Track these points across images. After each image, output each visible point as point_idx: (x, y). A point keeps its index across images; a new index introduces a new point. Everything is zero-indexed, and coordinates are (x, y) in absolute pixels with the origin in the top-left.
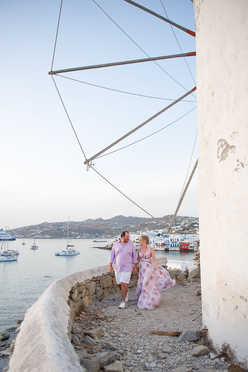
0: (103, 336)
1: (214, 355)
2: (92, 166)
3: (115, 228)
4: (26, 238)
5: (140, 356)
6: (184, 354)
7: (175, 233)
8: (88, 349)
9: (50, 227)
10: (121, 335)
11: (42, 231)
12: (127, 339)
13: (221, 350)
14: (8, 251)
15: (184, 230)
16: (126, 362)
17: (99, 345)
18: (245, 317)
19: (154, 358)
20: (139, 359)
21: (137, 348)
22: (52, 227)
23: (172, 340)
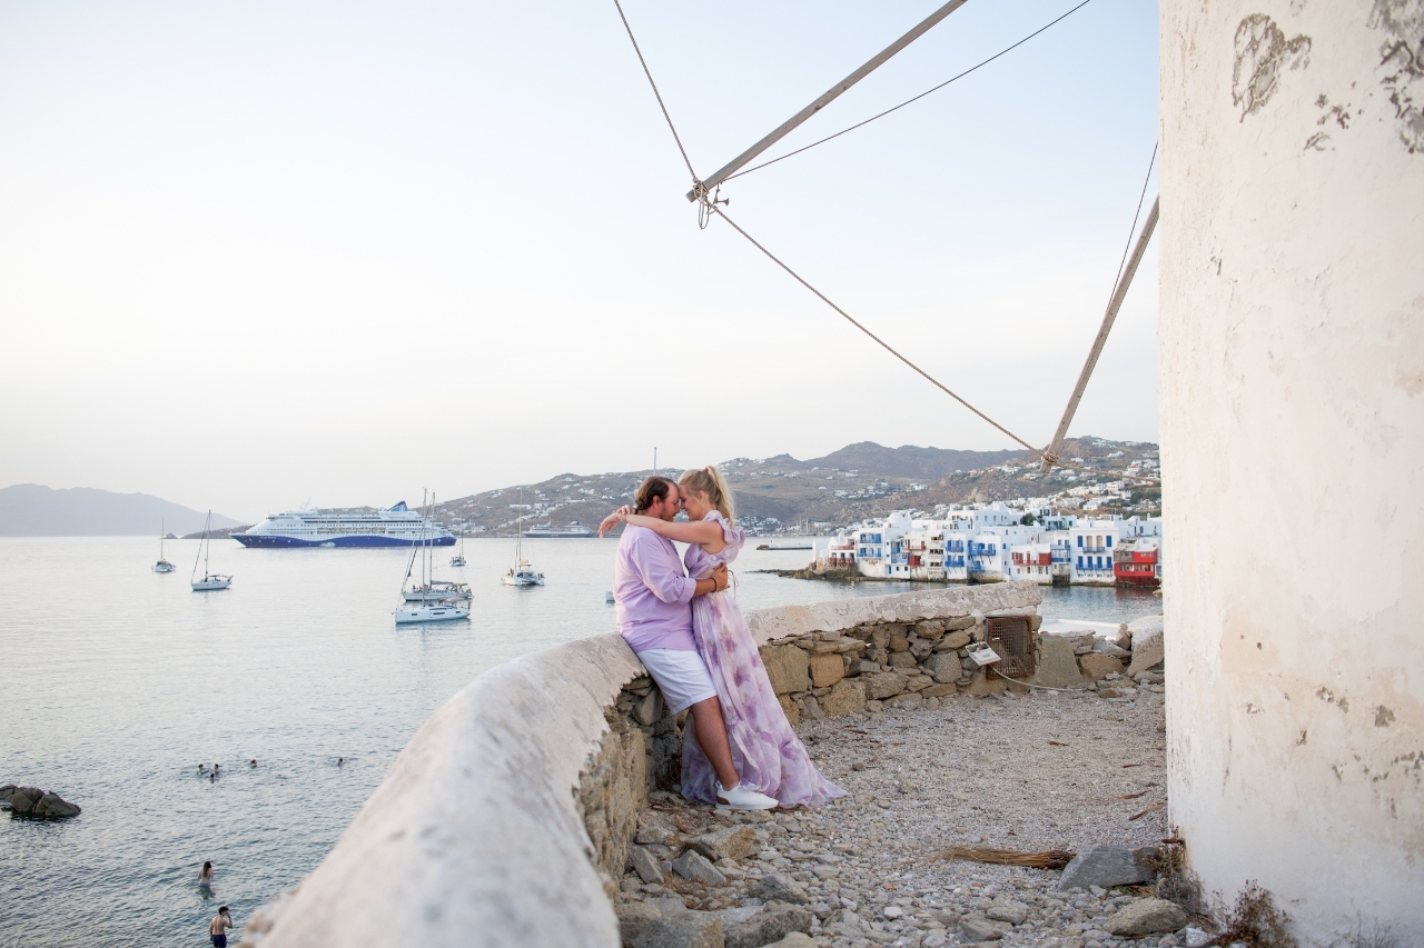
0: (755, 857)
1: (1203, 933)
2: (721, 206)
3: (845, 493)
4: (494, 535)
5: (895, 926)
6: (1075, 927)
7: (1096, 514)
8: (691, 897)
9: (586, 491)
10: (829, 857)
11: (553, 509)
12: (848, 871)
13: (1233, 918)
14: (432, 583)
15: (1135, 500)
16: (834, 941)
17: (737, 887)
18: (1338, 776)
19: (951, 935)
20: (890, 936)
21: (886, 900)
22: (592, 492)
23: (1032, 882)
